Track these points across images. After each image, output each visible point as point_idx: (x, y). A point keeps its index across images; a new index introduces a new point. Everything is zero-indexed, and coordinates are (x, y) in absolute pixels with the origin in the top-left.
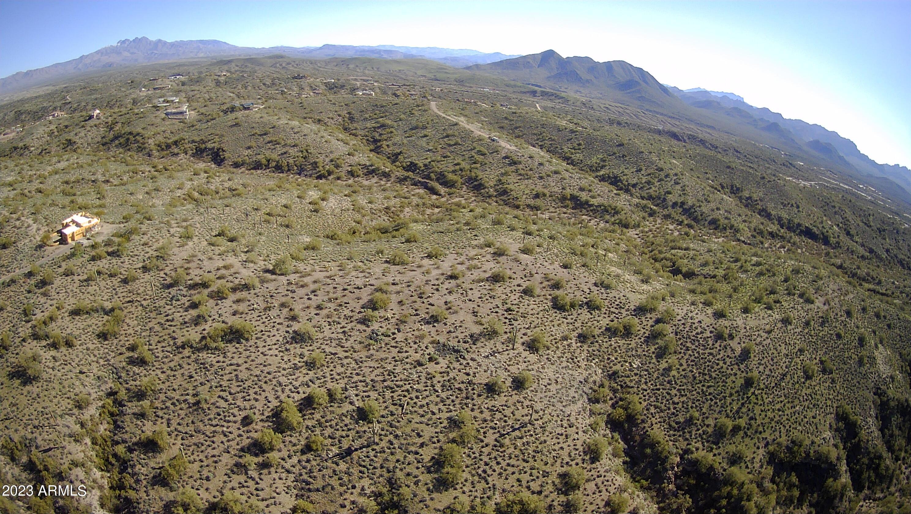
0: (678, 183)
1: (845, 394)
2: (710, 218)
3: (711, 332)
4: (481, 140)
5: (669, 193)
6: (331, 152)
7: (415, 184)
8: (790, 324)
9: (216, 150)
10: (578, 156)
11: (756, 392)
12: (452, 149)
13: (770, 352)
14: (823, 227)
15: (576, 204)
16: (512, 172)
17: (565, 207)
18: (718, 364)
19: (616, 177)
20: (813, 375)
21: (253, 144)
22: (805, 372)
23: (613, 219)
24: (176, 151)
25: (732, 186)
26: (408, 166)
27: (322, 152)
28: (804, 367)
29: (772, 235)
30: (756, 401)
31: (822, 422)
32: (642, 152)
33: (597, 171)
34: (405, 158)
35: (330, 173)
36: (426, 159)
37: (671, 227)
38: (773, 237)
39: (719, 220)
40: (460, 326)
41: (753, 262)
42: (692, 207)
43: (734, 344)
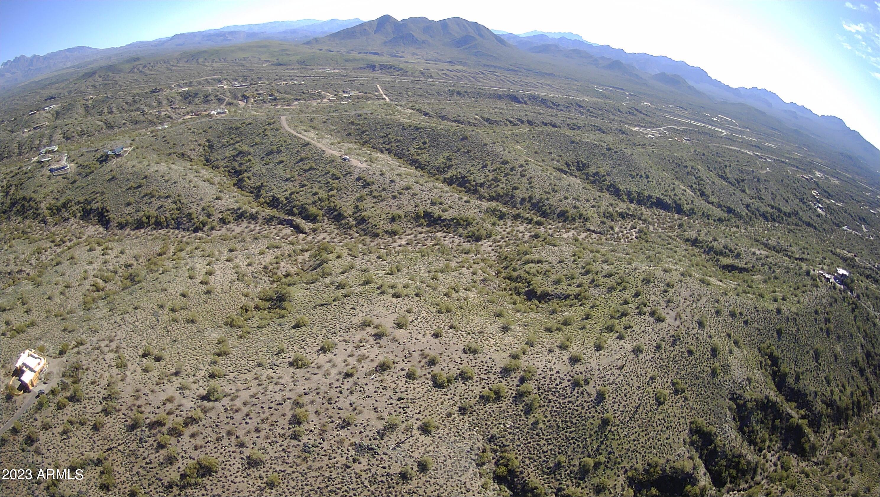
0: (524, 176)
1: (699, 408)
2: (558, 210)
3: (569, 381)
4: (333, 161)
5: (516, 188)
6: (201, 199)
7: (281, 223)
8: (641, 352)
9: (100, 210)
10: (424, 158)
11: (613, 430)
12: (307, 175)
13: (623, 389)
14: (675, 195)
15: (429, 221)
16: (367, 194)
17: (421, 225)
18: (577, 410)
19: (463, 177)
20: (665, 400)
21: (132, 200)
22: (657, 399)
23: (466, 231)
24: (66, 215)
25: (578, 163)
26: (271, 201)
27: (194, 200)
28: (656, 395)
29: (622, 215)
30: (613, 437)
31: (676, 440)
32: (486, 144)
33: (444, 172)
34: (267, 192)
35: (204, 224)
36: (286, 190)
37: (521, 228)
38: (623, 217)
39: (567, 212)
40: (368, 425)
41: (604, 273)
42: (540, 200)
43: (589, 388)
